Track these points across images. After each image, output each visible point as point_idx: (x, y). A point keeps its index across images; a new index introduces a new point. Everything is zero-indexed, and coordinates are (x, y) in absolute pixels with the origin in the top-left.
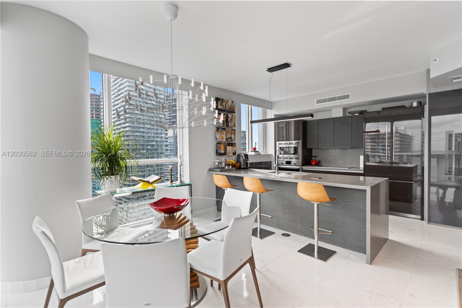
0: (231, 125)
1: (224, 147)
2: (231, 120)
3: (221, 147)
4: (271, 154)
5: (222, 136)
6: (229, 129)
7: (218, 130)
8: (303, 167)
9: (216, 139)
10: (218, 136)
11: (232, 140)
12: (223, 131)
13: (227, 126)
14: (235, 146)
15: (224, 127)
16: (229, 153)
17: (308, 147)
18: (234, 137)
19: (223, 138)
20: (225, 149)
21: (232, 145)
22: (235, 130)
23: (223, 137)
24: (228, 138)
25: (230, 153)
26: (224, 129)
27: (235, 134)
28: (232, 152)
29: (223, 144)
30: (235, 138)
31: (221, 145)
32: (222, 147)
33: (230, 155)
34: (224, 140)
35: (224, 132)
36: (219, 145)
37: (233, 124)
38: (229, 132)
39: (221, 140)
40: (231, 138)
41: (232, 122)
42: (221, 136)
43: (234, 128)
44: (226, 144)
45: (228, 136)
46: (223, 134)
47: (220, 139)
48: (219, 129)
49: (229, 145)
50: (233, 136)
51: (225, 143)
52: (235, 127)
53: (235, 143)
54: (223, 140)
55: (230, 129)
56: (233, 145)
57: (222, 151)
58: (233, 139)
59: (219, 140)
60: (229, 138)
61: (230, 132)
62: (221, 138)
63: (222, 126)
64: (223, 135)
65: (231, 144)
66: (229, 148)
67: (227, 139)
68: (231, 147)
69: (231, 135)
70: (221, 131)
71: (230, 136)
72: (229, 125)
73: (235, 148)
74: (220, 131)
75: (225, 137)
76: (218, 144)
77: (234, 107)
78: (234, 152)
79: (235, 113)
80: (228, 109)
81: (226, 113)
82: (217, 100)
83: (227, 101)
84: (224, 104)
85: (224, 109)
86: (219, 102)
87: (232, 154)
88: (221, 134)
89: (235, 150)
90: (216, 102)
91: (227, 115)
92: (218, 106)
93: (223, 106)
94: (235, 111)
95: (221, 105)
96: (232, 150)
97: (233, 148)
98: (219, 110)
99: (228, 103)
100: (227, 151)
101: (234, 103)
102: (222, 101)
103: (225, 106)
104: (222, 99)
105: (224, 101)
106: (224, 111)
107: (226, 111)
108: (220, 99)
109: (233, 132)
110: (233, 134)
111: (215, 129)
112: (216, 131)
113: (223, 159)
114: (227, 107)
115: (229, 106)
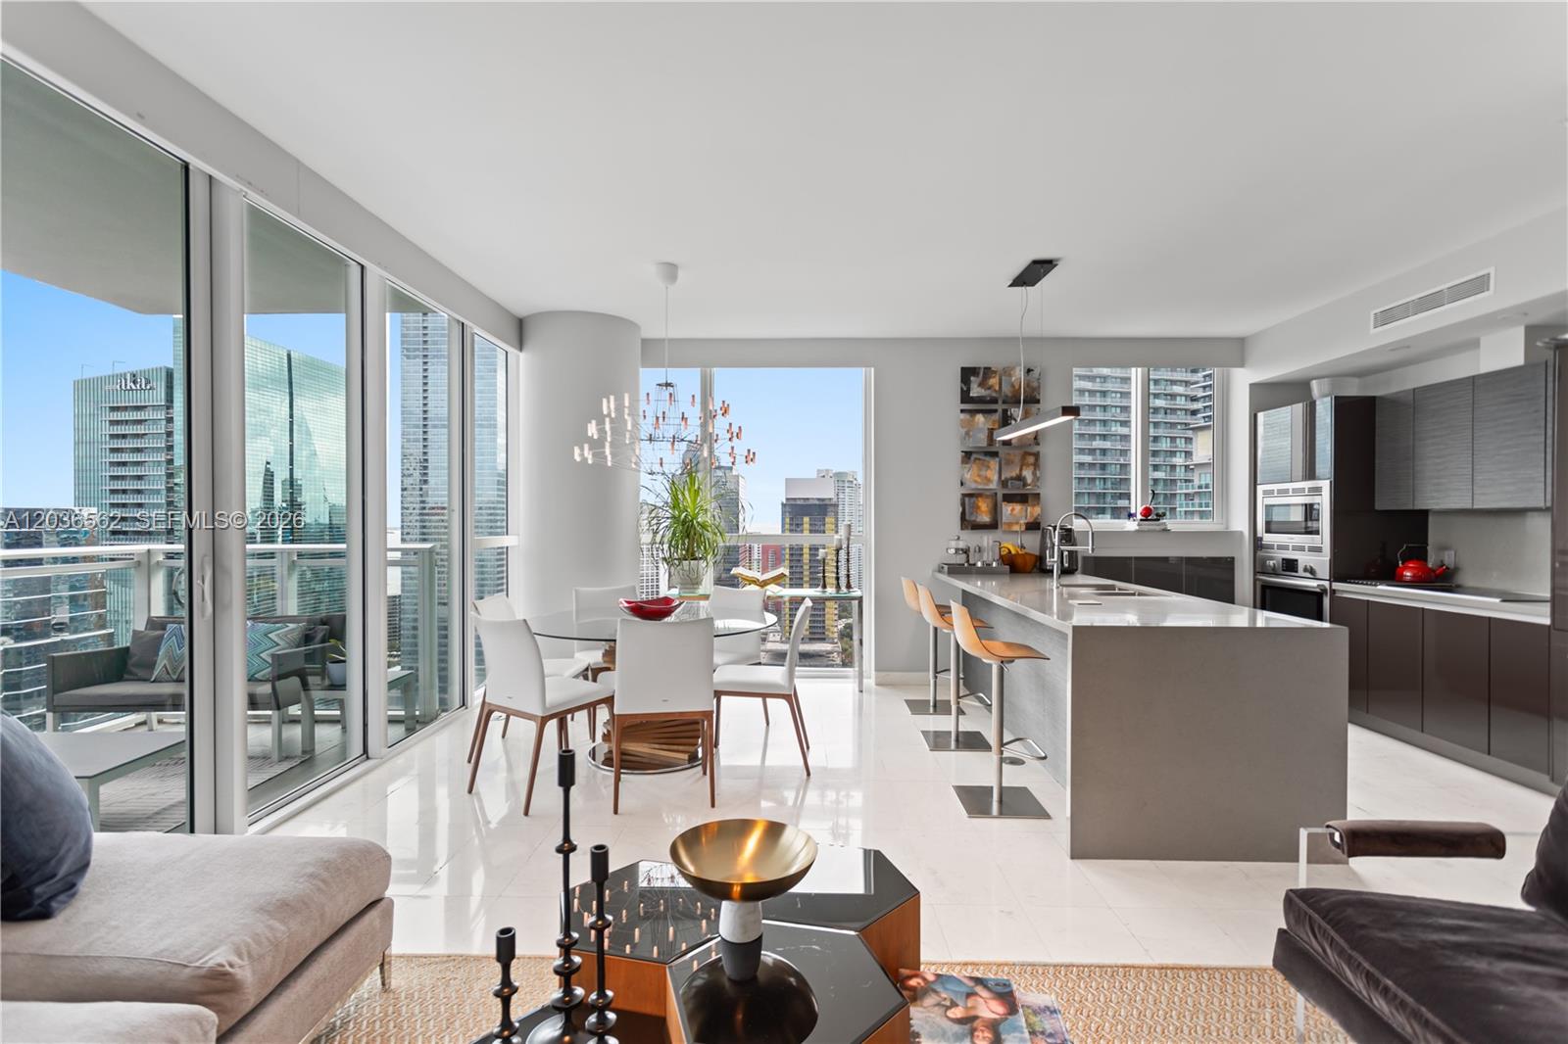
1: (991, 505)
3: (980, 504)
4: (1239, 529)
5: (983, 473)
6: (1010, 451)
7: (969, 458)
8: (1337, 586)
9: (962, 484)
10: (968, 476)
11: (1025, 485)
12: (987, 458)
14: (1038, 504)
15: (993, 449)
16: (1010, 524)
17: (1378, 506)
18: (1034, 474)
19: (989, 480)
20: (995, 511)
21: (1024, 499)
22: (1037, 455)
23: (986, 477)
24: (1007, 480)
25: (1017, 523)
26: (995, 454)
27: (1036, 465)
28: (1023, 522)
29: (987, 497)
30: (1036, 479)
31: (980, 499)
32: (984, 506)
33: (1016, 528)
34: (993, 485)
35: (994, 463)
36: (973, 500)
38: (1009, 462)
39: (980, 487)
40: (1020, 478)
42: (979, 476)
43: (1036, 449)
44: (1000, 497)
45: (1011, 472)
46: (988, 467)
47: (976, 482)
48: (974, 456)
49: (1009, 498)
50: (1028, 474)
51: (996, 494)
52: (1038, 444)
53: (1039, 494)
54: (987, 485)
55: (1019, 452)
56: (1030, 501)
57: (986, 518)
58: (1029, 481)
59: (974, 486)
60: (1012, 479)
61: (1017, 460)
62: (979, 480)
63: (985, 444)
64: (989, 472)
65: (1019, 498)
66: (1013, 510)
67: (1004, 483)
68: (1018, 507)
69: (1021, 470)
70: (979, 459)
71: (1018, 472)
73: (1037, 510)
74: (976, 459)
75: (995, 478)
76: (967, 499)
77: (1035, 384)
78: (1030, 519)
79: (1038, 402)
80: (1010, 395)
81: (1000, 407)
82: (967, 373)
83: (1007, 372)
84: (993, 381)
85: (994, 395)
86: (972, 378)
87: (1023, 528)
88: (980, 470)
89: (1035, 515)
90: (962, 381)
91: (1005, 411)
92: (969, 390)
93: (989, 388)
94: (1038, 397)
95: (981, 385)
96: (1024, 514)
97: (1029, 509)
98: (972, 400)
99: (1010, 376)
100: (1004, 518)
101: (1035, 374)
102: (984, 373)
103: (997, 388)
104: (985, 368)
105: (995, 372)
106: (994, 401)
107: (1000, 402)
108: (979, 368)
109: (1031, 459)
110: (1028, 465)
111: (959, 456)
112: (963, 462)
113: (986, 539)
114: (1006, 390)
115: (1013, 386)
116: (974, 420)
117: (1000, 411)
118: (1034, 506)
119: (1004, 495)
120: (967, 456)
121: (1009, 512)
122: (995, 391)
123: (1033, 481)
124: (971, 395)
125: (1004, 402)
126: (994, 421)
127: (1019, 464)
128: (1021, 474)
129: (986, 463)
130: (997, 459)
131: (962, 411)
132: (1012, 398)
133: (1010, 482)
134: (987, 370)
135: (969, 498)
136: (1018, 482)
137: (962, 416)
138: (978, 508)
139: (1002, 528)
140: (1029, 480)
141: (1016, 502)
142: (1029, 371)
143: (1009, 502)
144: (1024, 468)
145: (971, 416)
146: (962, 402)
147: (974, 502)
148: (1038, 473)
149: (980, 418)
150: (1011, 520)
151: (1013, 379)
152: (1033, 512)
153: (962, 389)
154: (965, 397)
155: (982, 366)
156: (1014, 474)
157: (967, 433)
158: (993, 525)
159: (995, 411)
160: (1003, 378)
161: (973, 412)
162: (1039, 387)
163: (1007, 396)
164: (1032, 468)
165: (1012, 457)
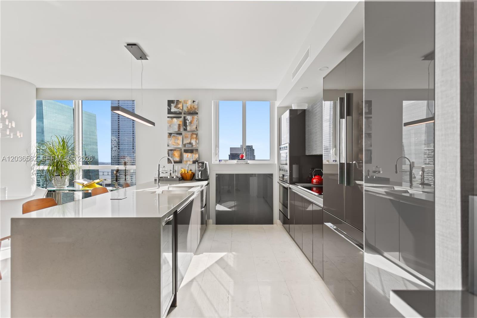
0: (190, 128)
1: (179, 154)
2: (191, 123)
6: (186, 133)
7: (171, 136)
9: (168, 146)
10: (170, 143)
11: (192, 146)
12: (178, 136)
13: (185, 130)
15: (179, 132)
16: (187, 161)
18: (196, 142)
20: (181, 156)
21: (191, 151)
22: (197, 135)
23: (177, 143)
25: (189, 161)
26: (181, 134)
27: (197, 138)
28: (192, 160)
29: (178, 151)
31: (175, 151)
32: (177, 154)
33: (189, 163)
34: (180, 146)
35: (180, 137)
36: (172, 152)
37: (195, 127)
38: (186, 137)
39: (175, 147)
40: (190, 143)
41: (192, 124)
42: (175, 142)
43: (196, 132)
44: (183, 151)
45: (187, 141)
46: (178, 139)
47: (173, 145)
48: (172, 135)
49: (186, 151)
50: (193, 142)
51: (181, 149)
52: (198, 130)
53: (198, 149)
54: (177, 146)
55: (190, 133)
56: (194, 152)
57: (177, 159)
60: (187, 144)
61: (189, 136)
62: (175, 144)
63: (177, 130)
64: (178, 141)
65: (190, 151)
66: (188, 156)
67: (185, 145)
68: (189, 155)
69: (191, 140)
70: (175, 136)
71: (190, 141)
72: (188, 128)
73: (197, 156)
74: (173, 136)
75: (181, 143)
76: (170, 151)
77: (196, 107)
78: (194, 159)
79: (197, 113)
80: (186, 111)
81: (183, 116)
82: (170, 102)
83: (185, 102)
84: (180, 106)
85: (180, 111)
86: (172, 104)
87: (192, 162)
88: (175, 140)
89: (196, 158)
90: (168, 106)
91: (185, 117)
92: (171, 109)
93: (178, 108)
94: (197, 112)
95: (175, 107)
96: (192, 157)
97: (194, 155)
98: (172, 113)
99: (187, 104)
100: (184, 159)
101: (196, 103)
102: (177, 103)
103: (182, 109)
104: (177, 100)
105: (181, 102)
106: (180, 113)
107: (183, 113)
108: (175, 100)
109: (195, 136)
110: (193, 138)
111: (167, 135)
112: (168, 137)
113: (177, 167)
114: (185, 109)
115: (188, 107)
116: (173, 120)
117: (183, 118)
118: (196, 154)
119: (184, 150)
120: (170, 134)
121: (186, 157)
122: (181, 109)
123: (195, 144)
124: (171, 111)
125: (184, 114)
126: (180, 121)
127: (190, 138)
128: (191, 142)
129: (177, 138)
130: (182, 136)
131: (168, 117)
132: (187, 112)
133: (186, 145)
134: (178, 101)
135: (171, 151)
136: (189, 145)
137: (168, 119)
138: (174, 155)
139: (184, 163)
140: (194, 144)
141: (189, 153)
142: (194, 101)
143: (186, 153)
144: (192, 139)
145: (172, 119)
146: (168, 114)
147: (173, 153)
148: (197, 141)
149: (175, 120)
150: (187, 159)
151: (188, 105)
152: (195, 156)
153: (168, 109)
154: (169, 112)
155: (176, 99)
156: (188, 142)
157: (170, 126)
158: (180, 162)
159: (181, 117)
160: (184, 104)
161: (172, 118)
162: (198, 108)
163: (185, 111)
164: (195, 139)
165: (187, 135)
